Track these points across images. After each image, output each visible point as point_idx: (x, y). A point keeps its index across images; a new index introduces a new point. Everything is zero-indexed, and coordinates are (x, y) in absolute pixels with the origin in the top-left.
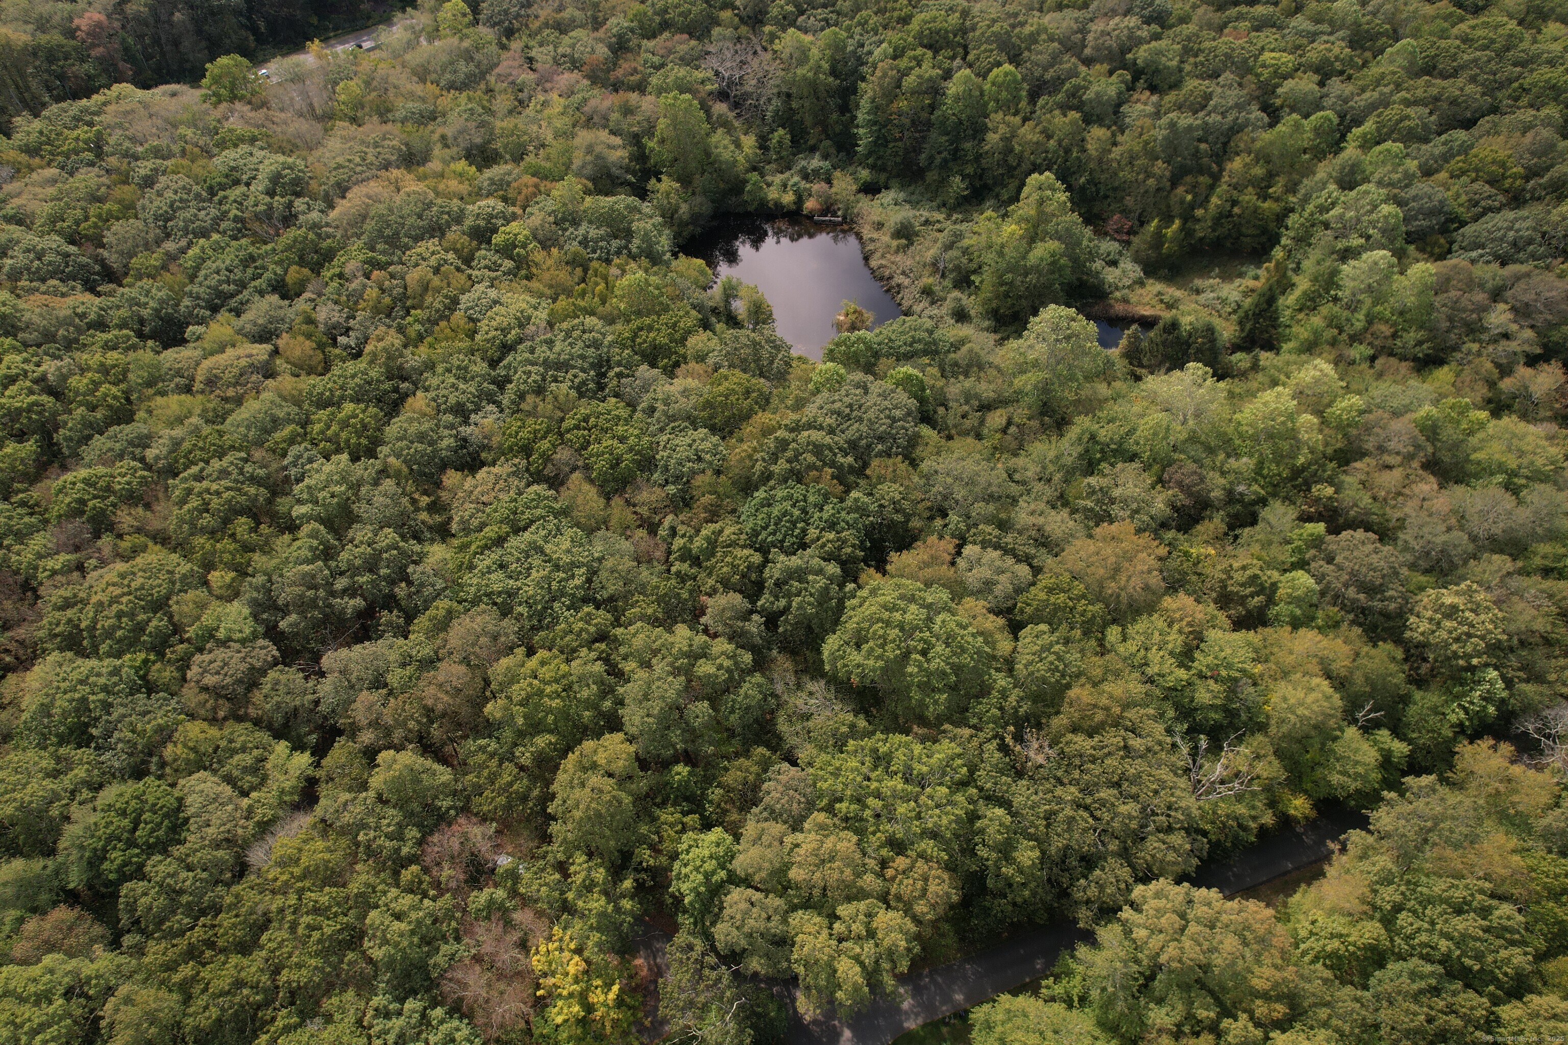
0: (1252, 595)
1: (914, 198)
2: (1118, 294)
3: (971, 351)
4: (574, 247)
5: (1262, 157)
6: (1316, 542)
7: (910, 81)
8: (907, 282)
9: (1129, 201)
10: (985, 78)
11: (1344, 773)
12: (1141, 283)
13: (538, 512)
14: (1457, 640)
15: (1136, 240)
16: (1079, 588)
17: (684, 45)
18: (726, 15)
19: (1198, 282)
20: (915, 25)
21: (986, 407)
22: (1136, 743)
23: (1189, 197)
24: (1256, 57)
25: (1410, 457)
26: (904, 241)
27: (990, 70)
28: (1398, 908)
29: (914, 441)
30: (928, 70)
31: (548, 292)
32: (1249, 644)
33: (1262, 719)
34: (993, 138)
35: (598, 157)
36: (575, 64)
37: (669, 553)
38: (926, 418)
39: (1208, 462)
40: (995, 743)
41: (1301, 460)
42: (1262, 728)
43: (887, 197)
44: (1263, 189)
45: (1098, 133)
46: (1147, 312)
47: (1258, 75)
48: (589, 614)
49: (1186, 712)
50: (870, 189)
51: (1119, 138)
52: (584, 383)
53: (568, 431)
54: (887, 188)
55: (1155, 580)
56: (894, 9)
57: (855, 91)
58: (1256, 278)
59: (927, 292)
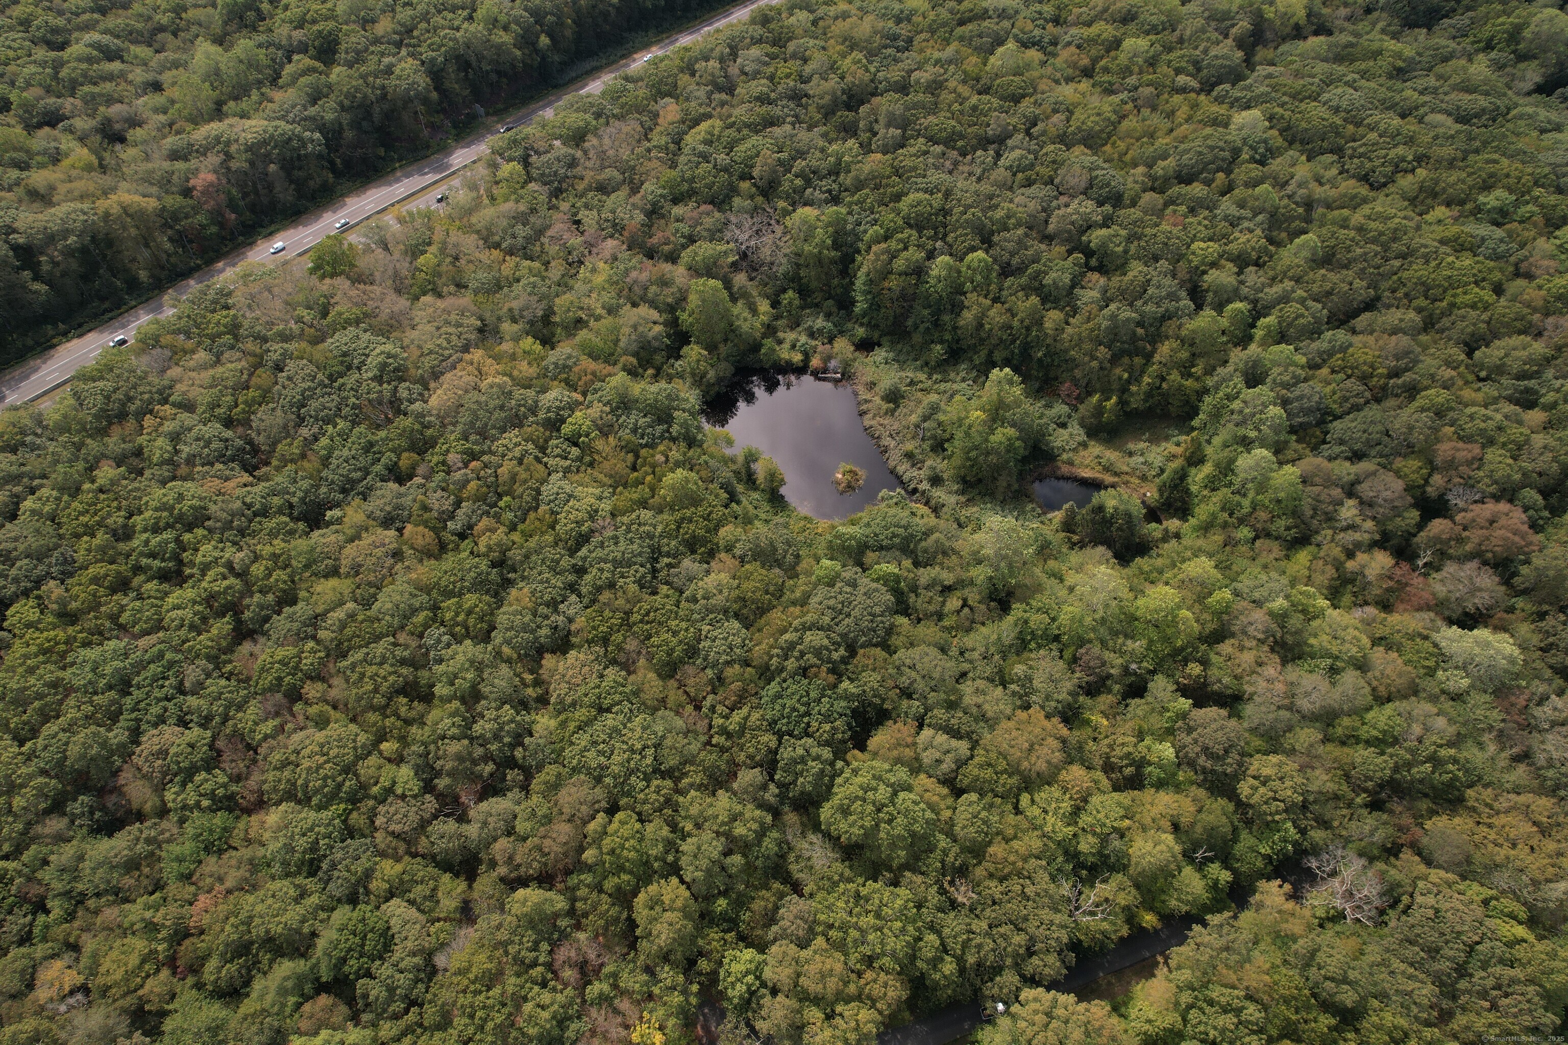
0: (1126, 766)
1: (901, 358)
2: (1065, 456)
3: (937, 541)
4: (626, 434)
5: (1188, 342)
6: (1184, 716)
7: (899, 264)
8: (893, 444)
9: (1078, 373)
10: (962, 260)
11: (1179, 900)
12: (1084, 445)
13: (617, 697)
14: (1266, 803)
15: (1082, 408)
16: (1002, 765)
17: (711, 218)
18: (745, 185)
19: (1131, 446)
20: (904, 205)
21: (947, 590)
22: (1030, 890)
23: (1126, 376)
24: (1189, 247)
25: (1261, 642)
26: (892, 405)
27: (966, 254)
28: (1190, 1007)
29: (890, 631)
30: (915, 255)
31: (609, 482)
32: (1119, 804)
33: (1125, 861)
34: (968, 317)
35: (641, 335)
36: (617, 228)
37: (710, 727)
38: (902, 607)
39: (1111, 643)
40: (936, 888)
41: (1179, 643)
42: (1125, 868)
43: (880, 354)
44: (1186, 370)
45: (1053, 317)
46: (1086, 474)
47: (1190, 262)
48: (658, 786)
49: (1072, 855)
50: (865, 346)
51: (1071, 320)
52: (643, 577)
53: (635, 624)
54: (879, 345)
55: (1058, 756)
56: (887, 185)
57: (853, 261)
58: (1178, 444)
59: (909, 456)
